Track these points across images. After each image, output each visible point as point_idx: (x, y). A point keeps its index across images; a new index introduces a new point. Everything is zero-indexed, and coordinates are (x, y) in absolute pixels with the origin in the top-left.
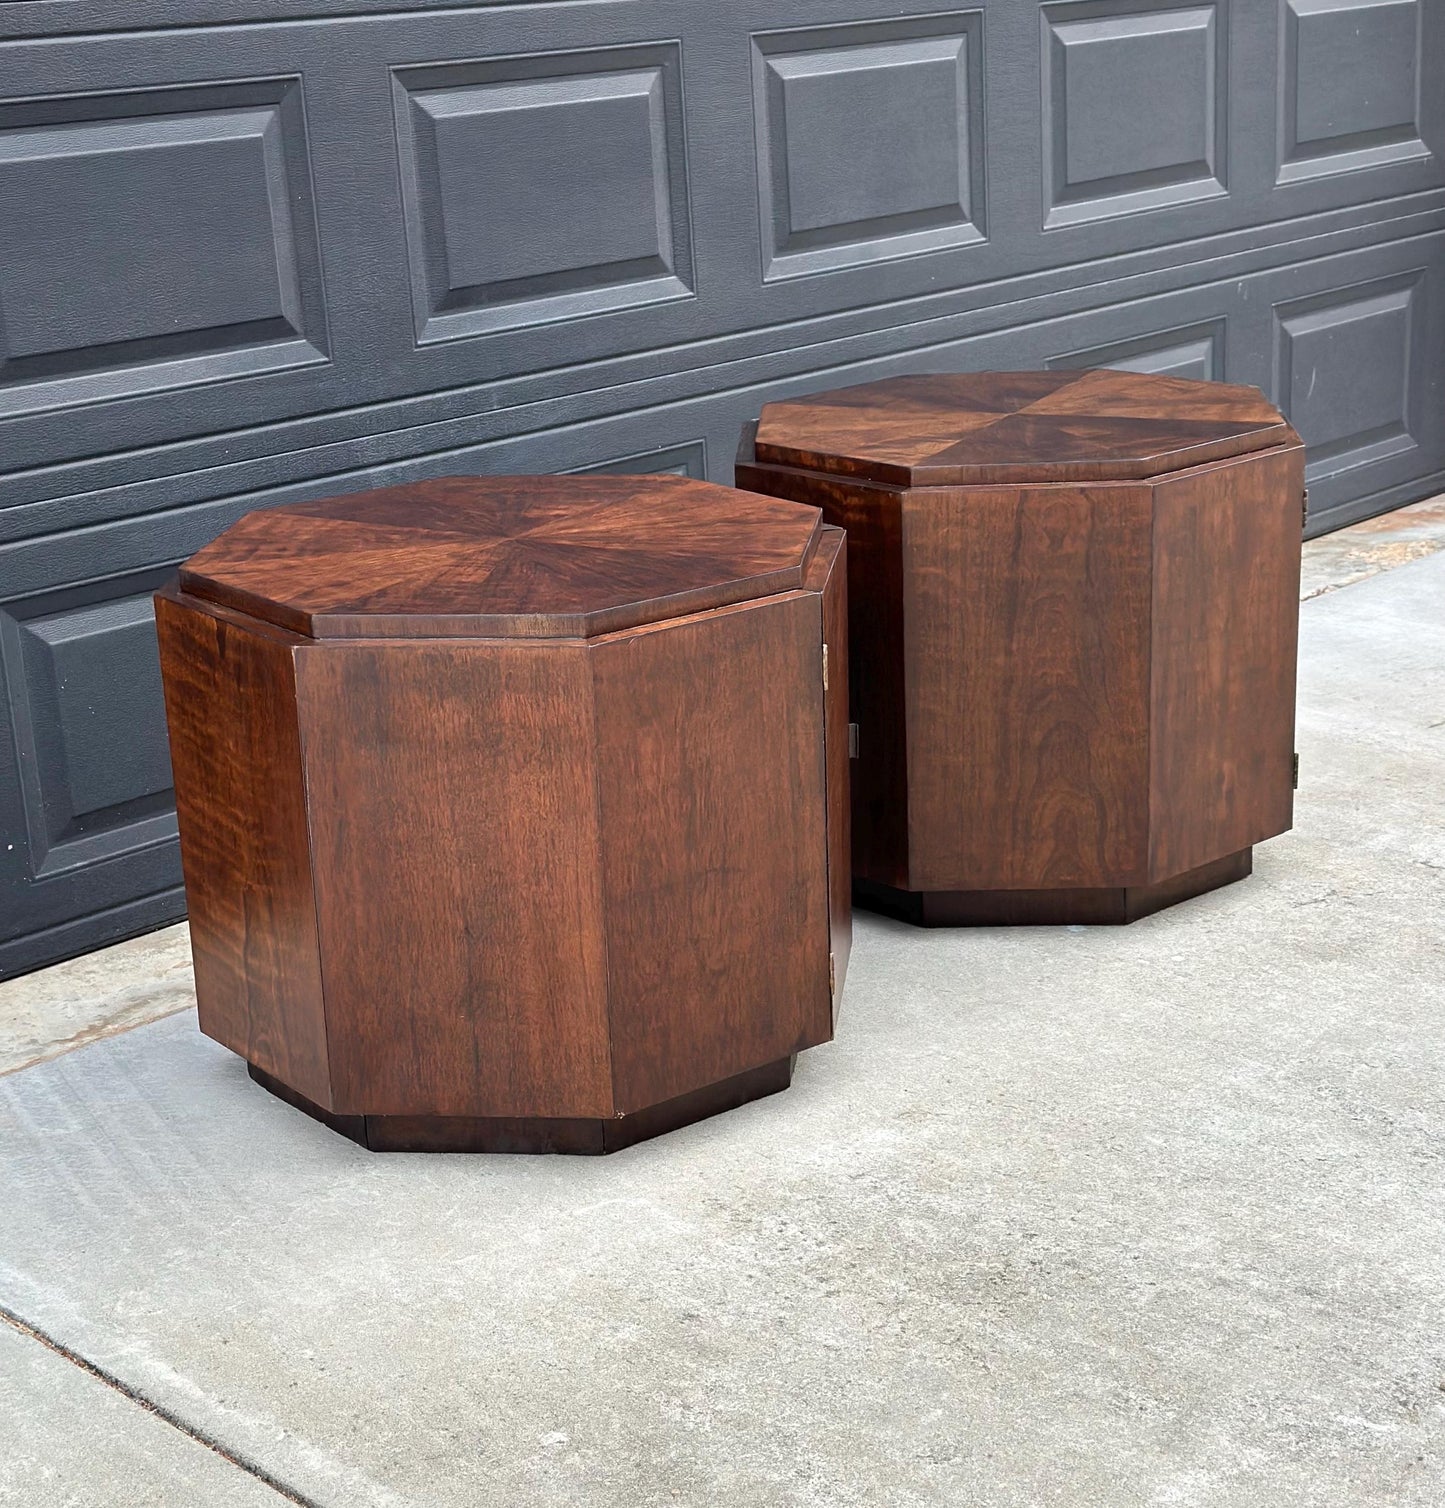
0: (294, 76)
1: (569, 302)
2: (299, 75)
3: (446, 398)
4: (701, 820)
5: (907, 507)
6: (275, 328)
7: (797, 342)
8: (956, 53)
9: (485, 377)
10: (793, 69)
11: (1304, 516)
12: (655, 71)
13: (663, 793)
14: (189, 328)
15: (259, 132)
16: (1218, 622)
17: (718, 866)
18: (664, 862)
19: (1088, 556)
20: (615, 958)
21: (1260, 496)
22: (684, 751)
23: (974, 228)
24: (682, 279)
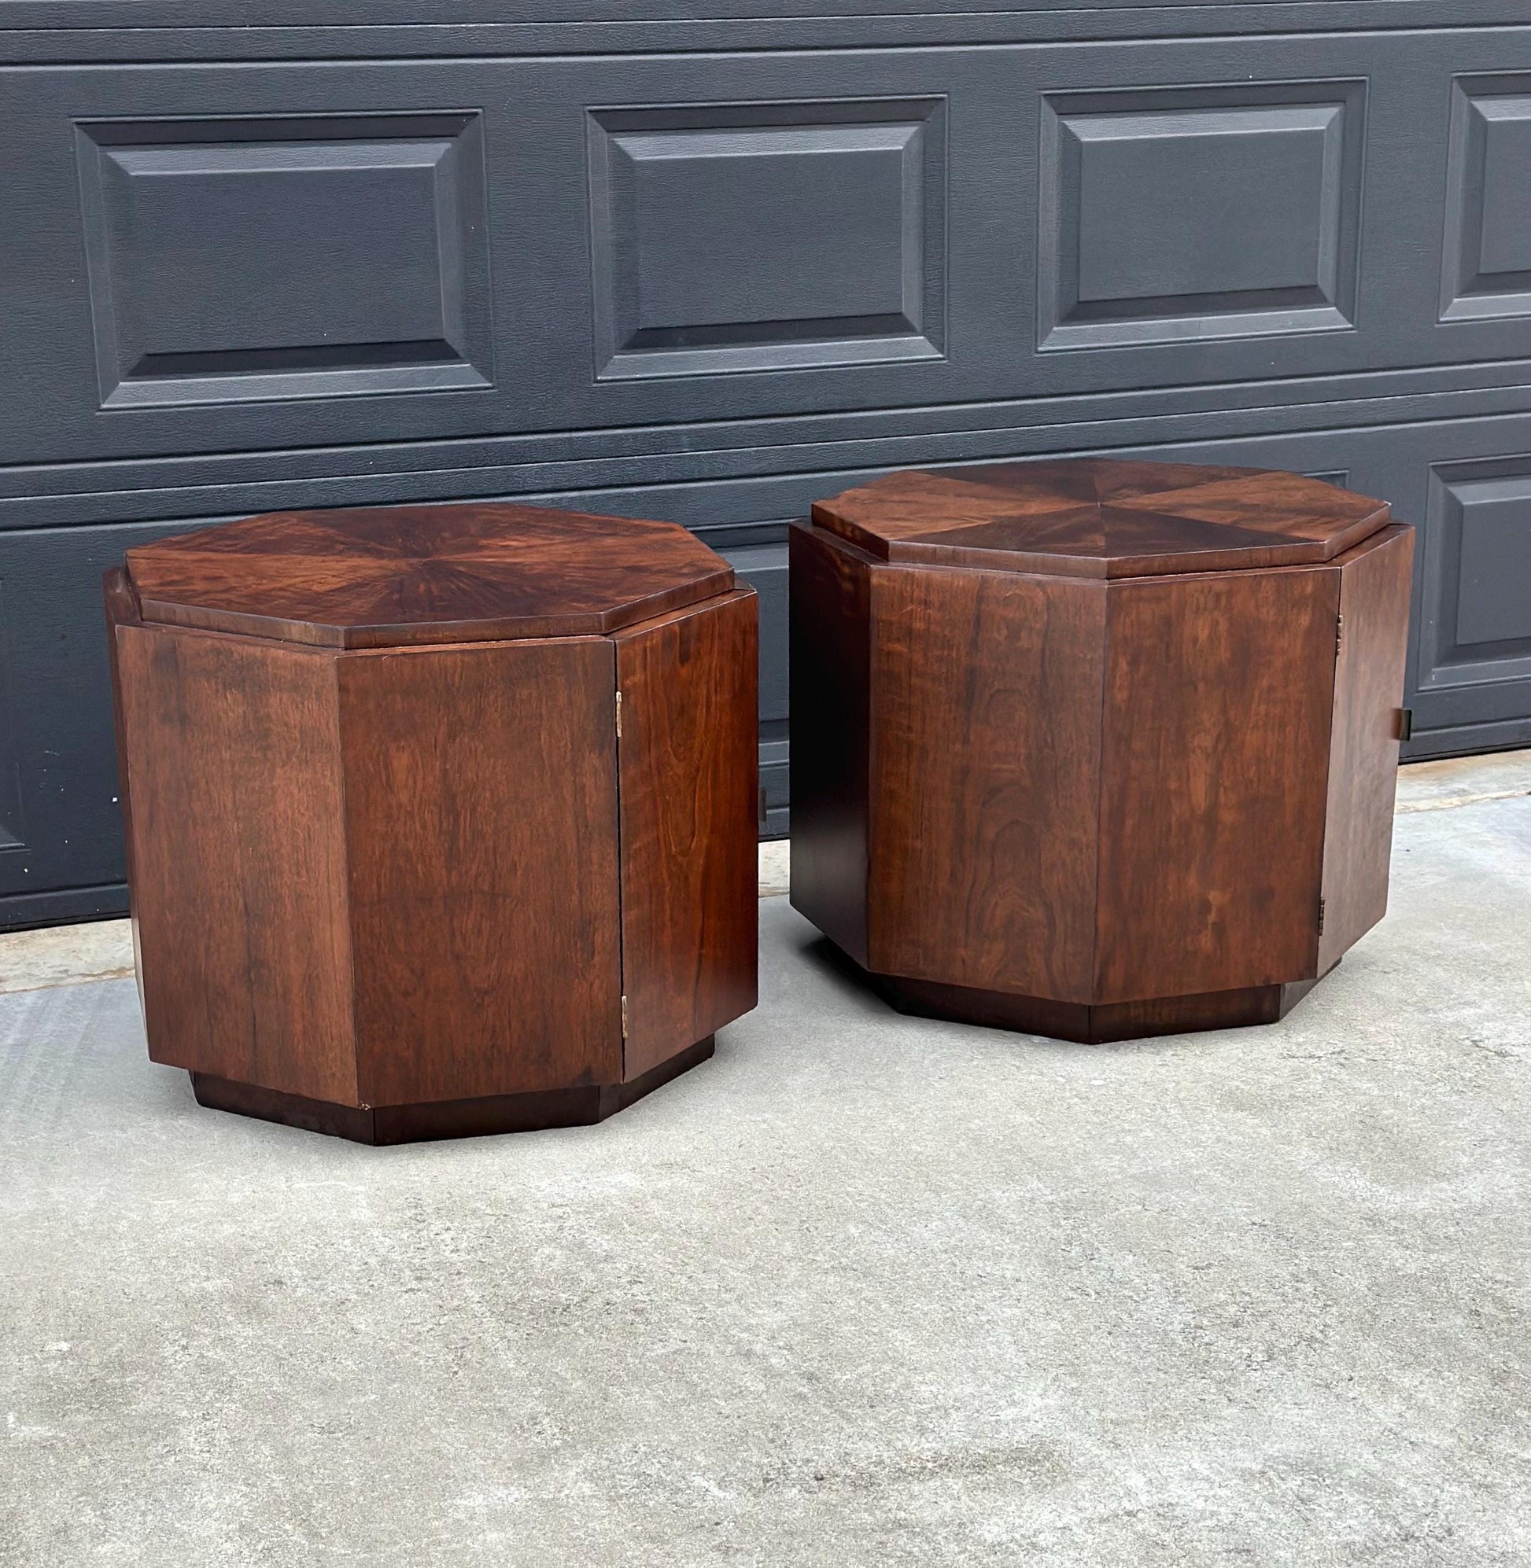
0: (475, 110)
1: (786, 352)
2: (480, 110)
3: (626, 435)
4: (465, 841)
5: (874, 580)
6: (436, 350)
7: (1076, 417)
8: (1327, 123)
9: (676, 418)
10: (1091, 131)
11: (1337, 642)
12: (916, 125)
13: (420, 808)
14: (340, 342)
15: (432, 162)
16: (1205, 741)
17: (486, 888)
18: (421, 875)
19: (1043, 651)
20: (362, 956)
21: (1268, 614)
22: (445, 772)
23: (1338, 313)
24: (930, 339)
